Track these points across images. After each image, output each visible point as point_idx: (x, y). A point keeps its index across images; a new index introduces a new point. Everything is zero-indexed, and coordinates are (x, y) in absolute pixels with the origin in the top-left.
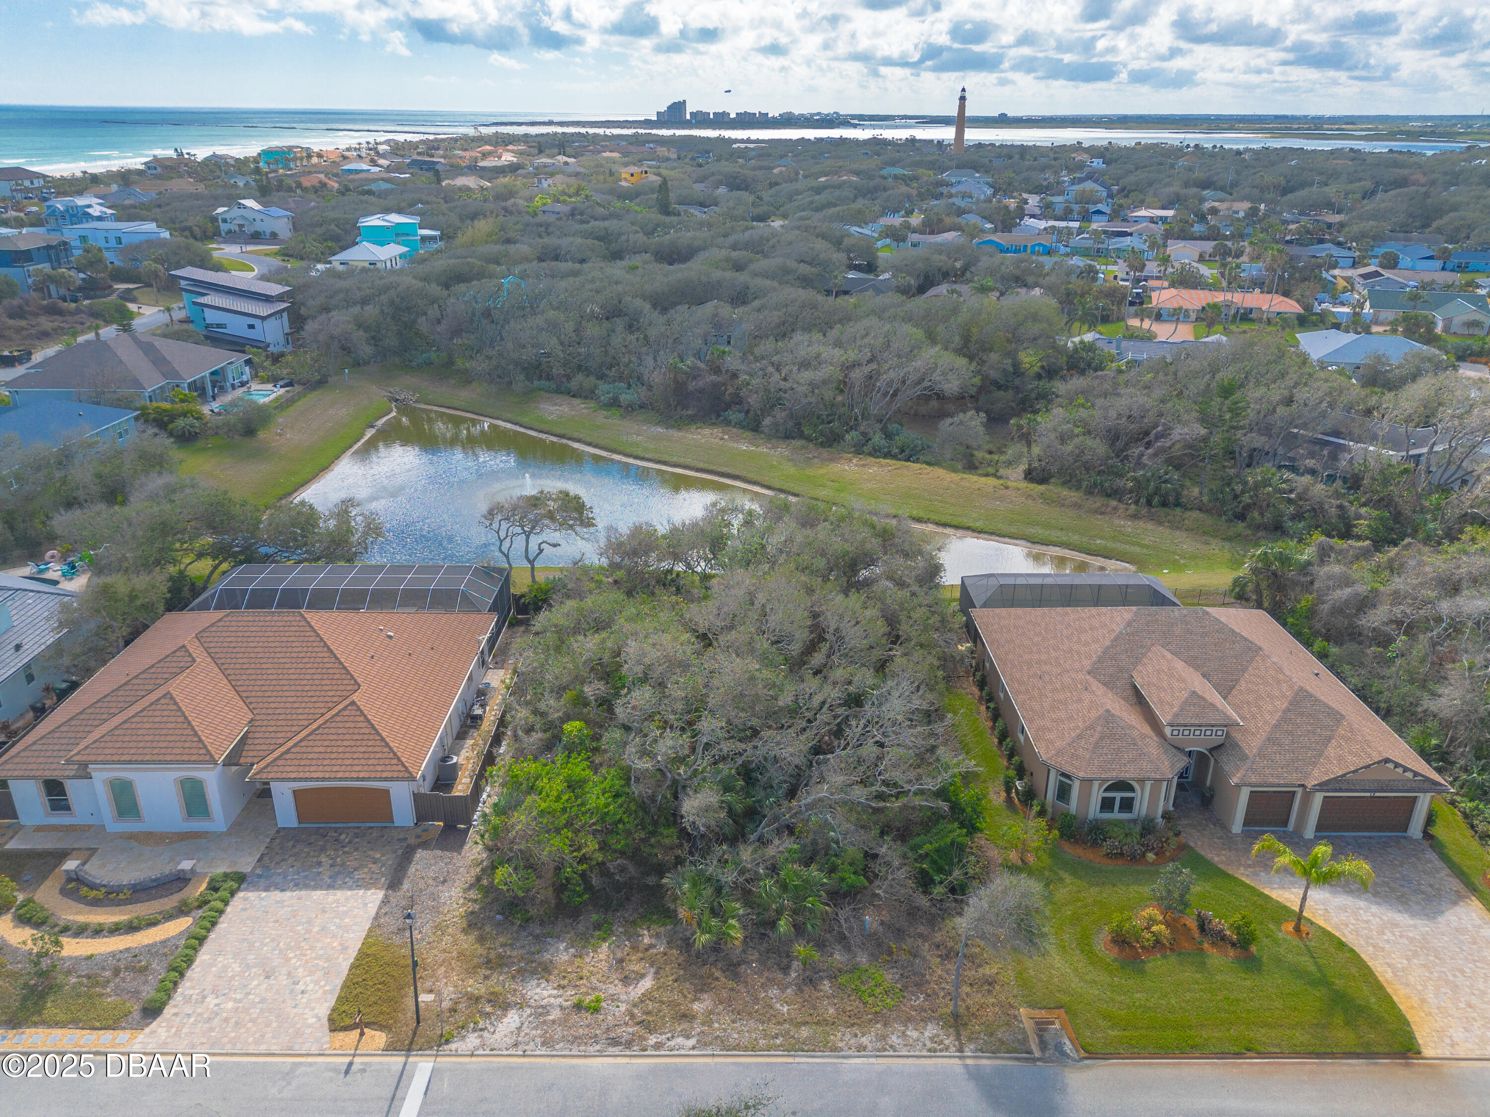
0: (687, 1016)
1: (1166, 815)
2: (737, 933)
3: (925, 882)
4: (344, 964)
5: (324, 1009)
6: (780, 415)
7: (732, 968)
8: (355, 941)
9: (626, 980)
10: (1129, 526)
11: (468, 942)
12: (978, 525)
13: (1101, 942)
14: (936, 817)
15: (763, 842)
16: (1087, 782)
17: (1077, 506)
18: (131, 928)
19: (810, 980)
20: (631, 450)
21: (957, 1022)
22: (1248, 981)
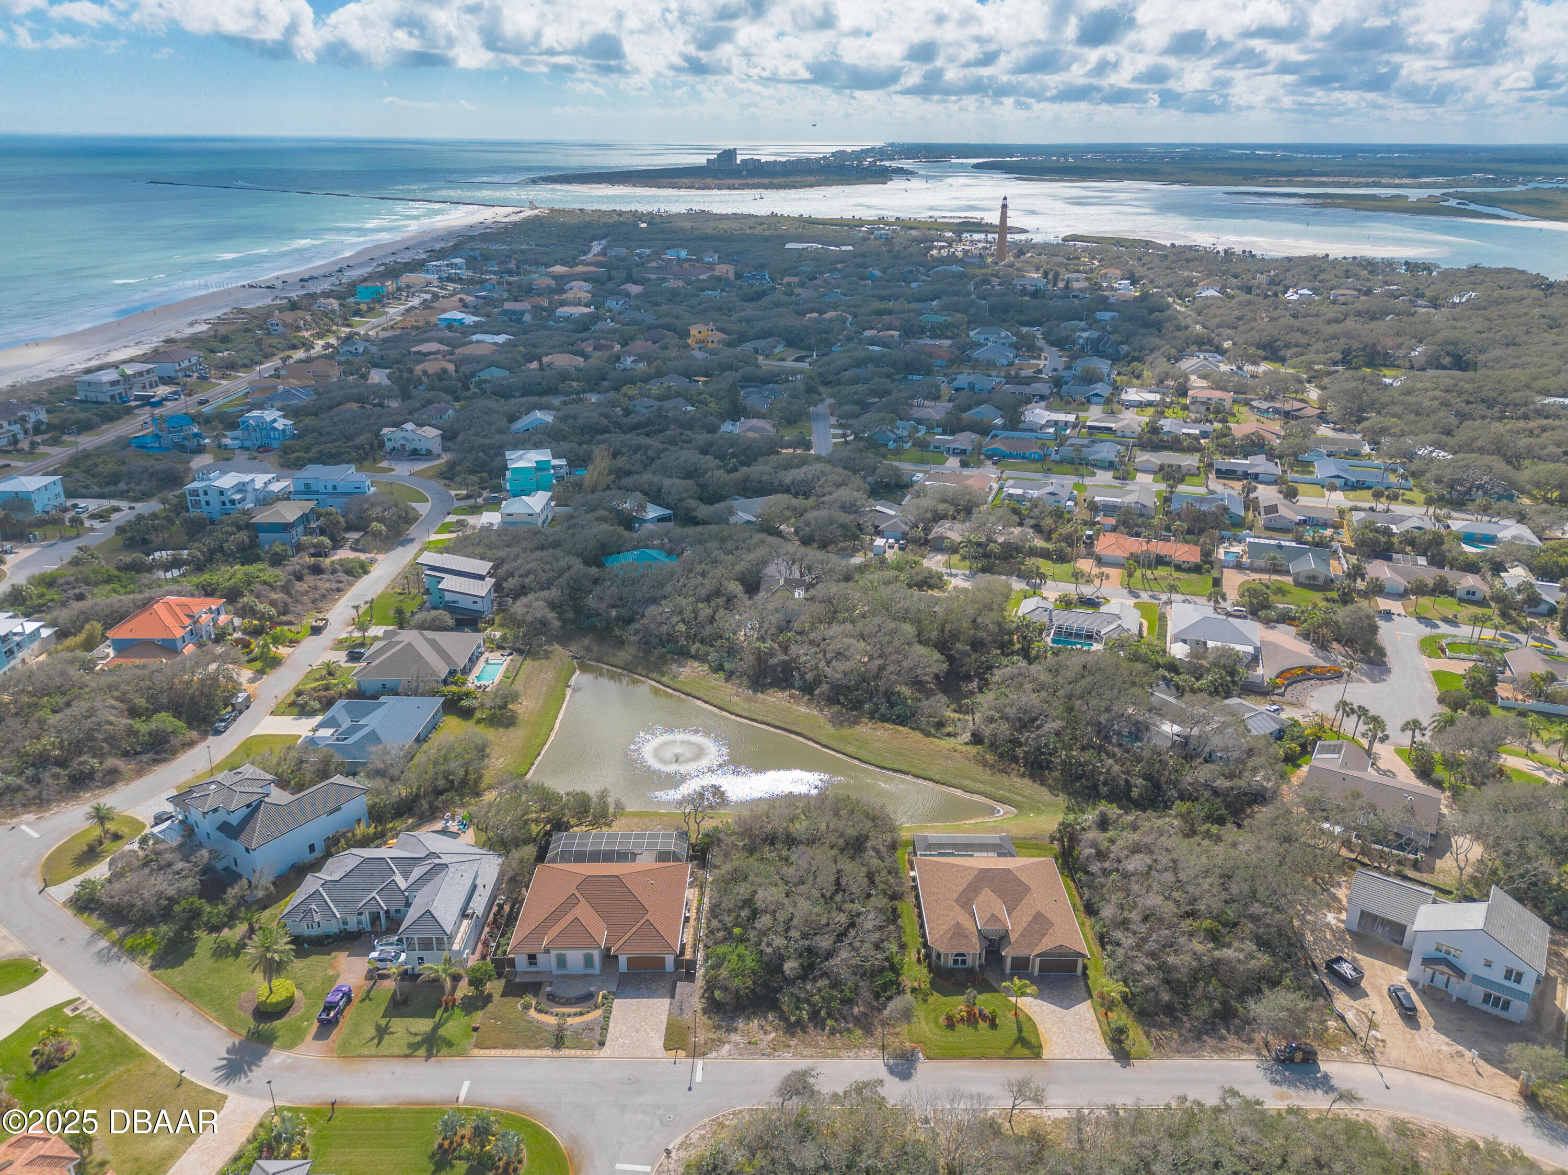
0: (789, 1046)
1: (981, 966)
2: (805, 1016)
3: (877, 996)
4: (664, 1027)
5: (661, 1043)
6: (825, 687)
7: (804, 1030)
8: (664, 1018)
9: (765, 1033)
10: (1019, 782)
11: (705, 1019)
12: (937, 777)
13: (942, 1019)
14: (882, 970)
15: (815, 980)
16: (946, 955)
17: (992, 766)
18: (581, 1014)
19: (833, 1032)
20: (733, 709)
21: (883, 1048)
22: (992, 1033)
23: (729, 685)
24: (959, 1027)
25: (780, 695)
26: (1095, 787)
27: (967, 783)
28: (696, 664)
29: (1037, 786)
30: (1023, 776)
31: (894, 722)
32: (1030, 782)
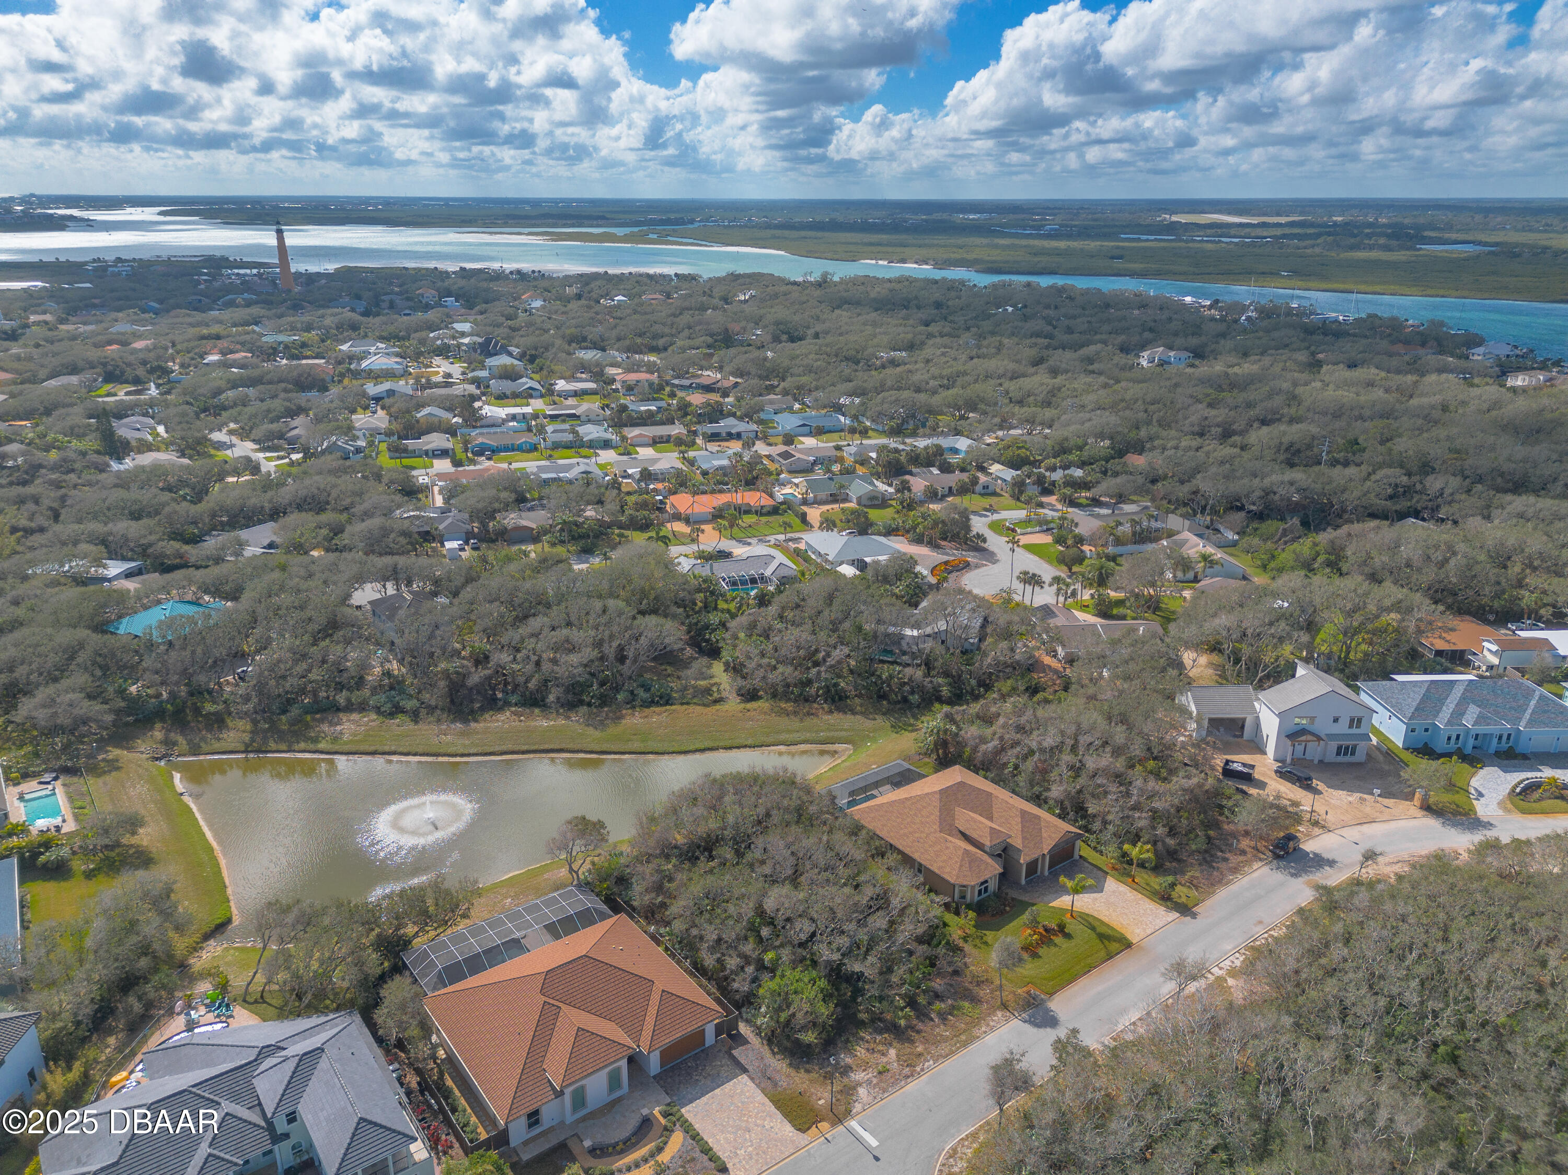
0: (920, 1054)
4: (773, 1109)
6: (557, 691)
8: (762, 1098)
9: (882, 1054)
10: (831, 719)
18: (661, 1147)
19: (943, 1017)
20: (452, 750)
21: (1004, 1006)
22: (1073, 943)
23: (421, 725)
24: (1041, 951)
25: (501, 717)
26: (905, 700)
27: (783, 737)
28: (355, 716)
29: (849, 717)
30: (831, 712)
31: (658, 704)
32: (841, 715)
